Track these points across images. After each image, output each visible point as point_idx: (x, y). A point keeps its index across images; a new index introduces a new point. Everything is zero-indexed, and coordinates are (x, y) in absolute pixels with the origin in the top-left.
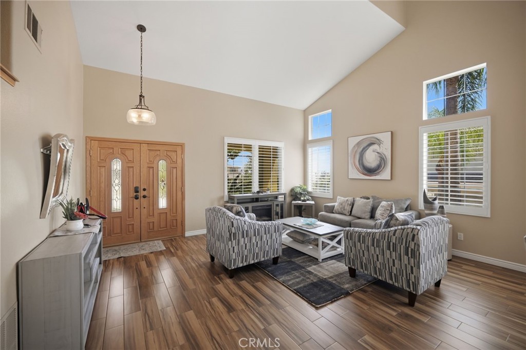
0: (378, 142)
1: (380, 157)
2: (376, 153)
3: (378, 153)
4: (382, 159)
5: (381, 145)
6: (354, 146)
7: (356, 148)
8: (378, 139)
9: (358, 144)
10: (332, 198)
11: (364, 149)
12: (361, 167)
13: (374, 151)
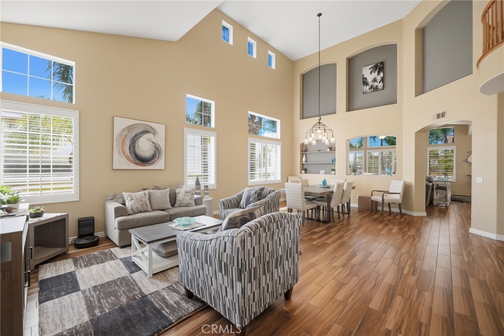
0: (153, 132)
1: (155, 147)
2: (151, 143)
3: (153, 142)
4: (157, 150)
5: (156, 135)
6: (124, 130)
7: (127, 133)
8: (153, 129)
9: (130, 128)
10: (78, 200)
11: (136, 135)
12: (133, 155)
13: (148, 140)
